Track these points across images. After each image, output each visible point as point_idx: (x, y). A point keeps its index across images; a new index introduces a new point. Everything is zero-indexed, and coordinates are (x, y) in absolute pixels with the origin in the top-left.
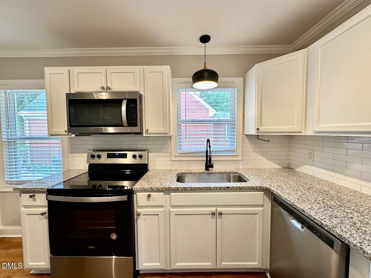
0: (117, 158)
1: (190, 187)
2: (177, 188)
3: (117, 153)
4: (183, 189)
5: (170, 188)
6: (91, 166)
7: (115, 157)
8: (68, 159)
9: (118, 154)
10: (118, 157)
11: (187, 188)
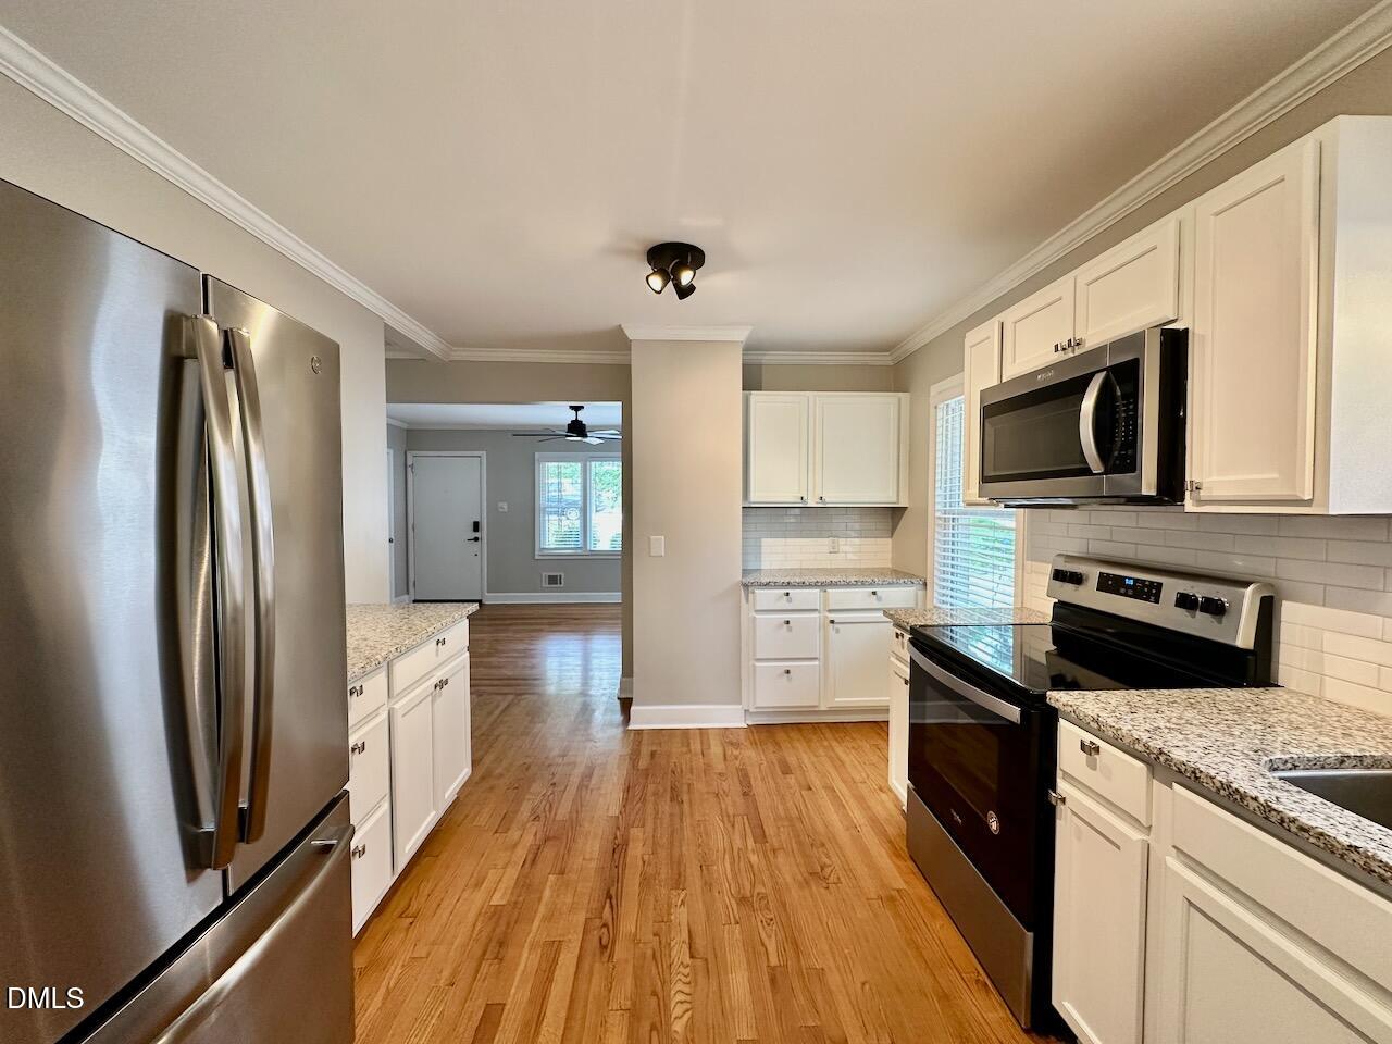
0: (1126, 595)
1: (1261, 800)
2: (1194, 772)
3: (1130, 578)
4: (1222, 792)
5: (1161, 752)
6: (1062, 609)
7: (1123, 590)
8: (1023, 576)
9: (1131, 582)
10: (1130, 592)
11: (1243, 796)
